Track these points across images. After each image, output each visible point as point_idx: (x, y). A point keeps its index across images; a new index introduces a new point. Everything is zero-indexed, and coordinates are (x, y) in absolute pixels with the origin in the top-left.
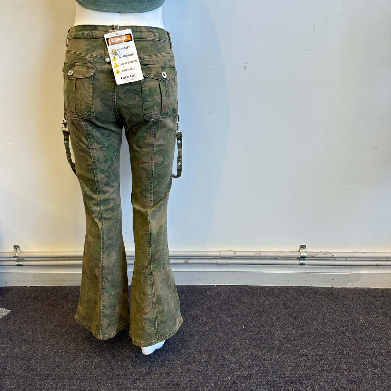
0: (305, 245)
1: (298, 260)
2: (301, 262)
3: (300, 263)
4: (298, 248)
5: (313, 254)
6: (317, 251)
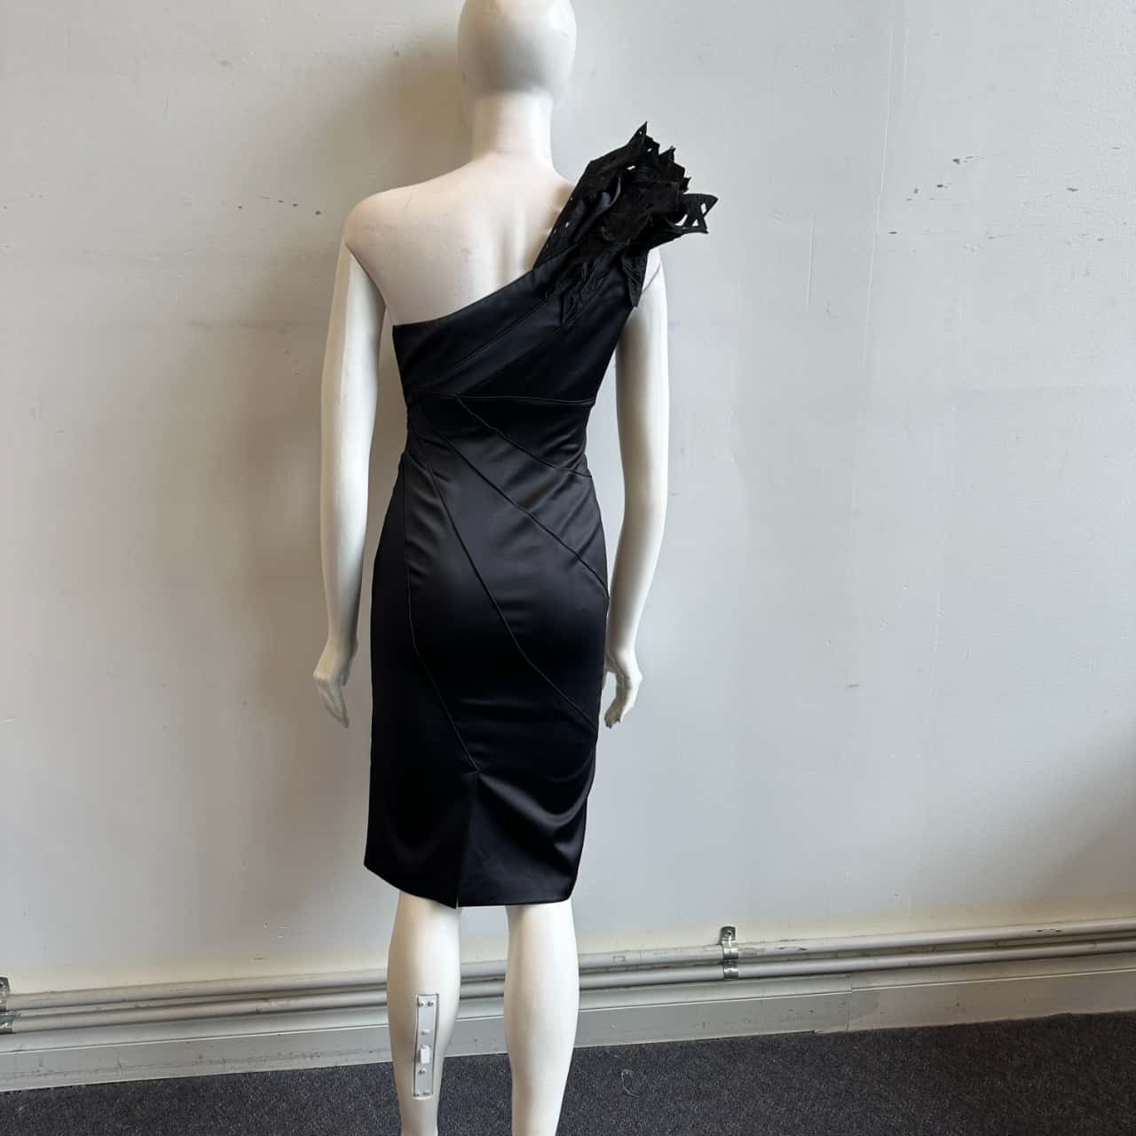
0: (733, 926)
1: (722, 968)
2: (727, 971)
3: (725, 973)
4: (716, 935)
5: (753, 949)
6: (761, 940)
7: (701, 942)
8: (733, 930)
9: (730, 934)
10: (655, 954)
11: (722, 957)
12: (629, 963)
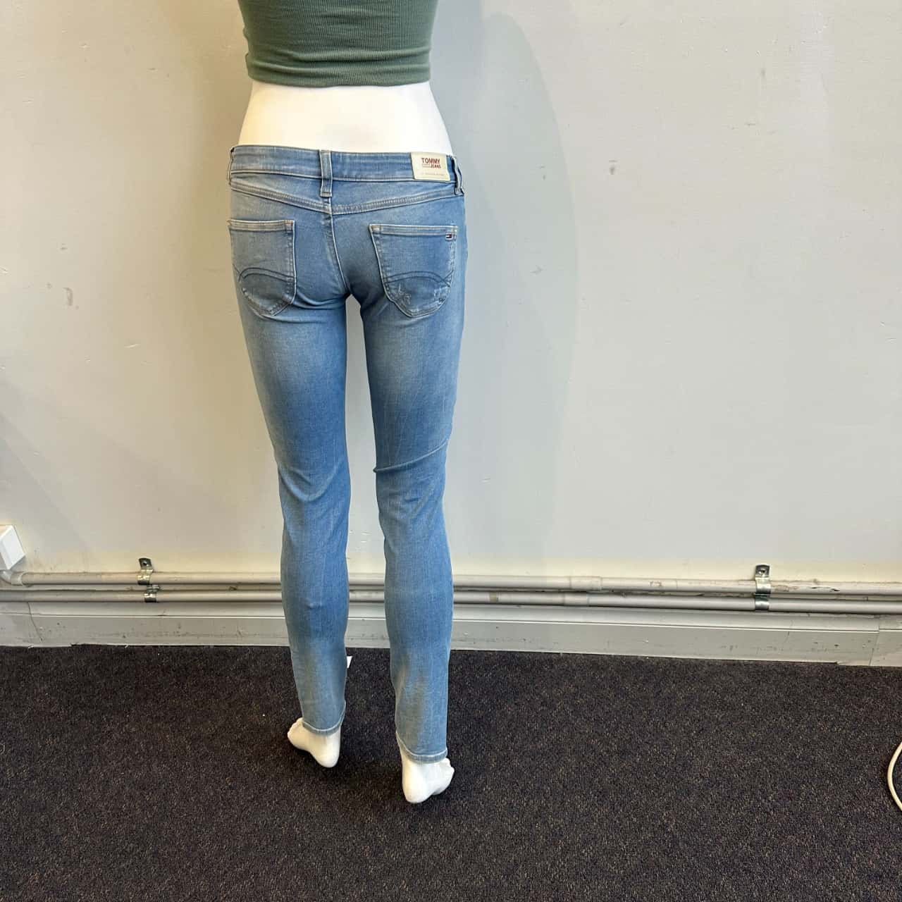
0: (767, 564)
1: (754, 600)
2: (759, 603)
3: (756, 606)
4: (750, 572)
5: (787, 587)
6: (796, 579)
7: (735, 575)
8: (767, 568)
9: (764, 571)
10: (691, 583)
11: (755, 591)
12: (664, 589)
